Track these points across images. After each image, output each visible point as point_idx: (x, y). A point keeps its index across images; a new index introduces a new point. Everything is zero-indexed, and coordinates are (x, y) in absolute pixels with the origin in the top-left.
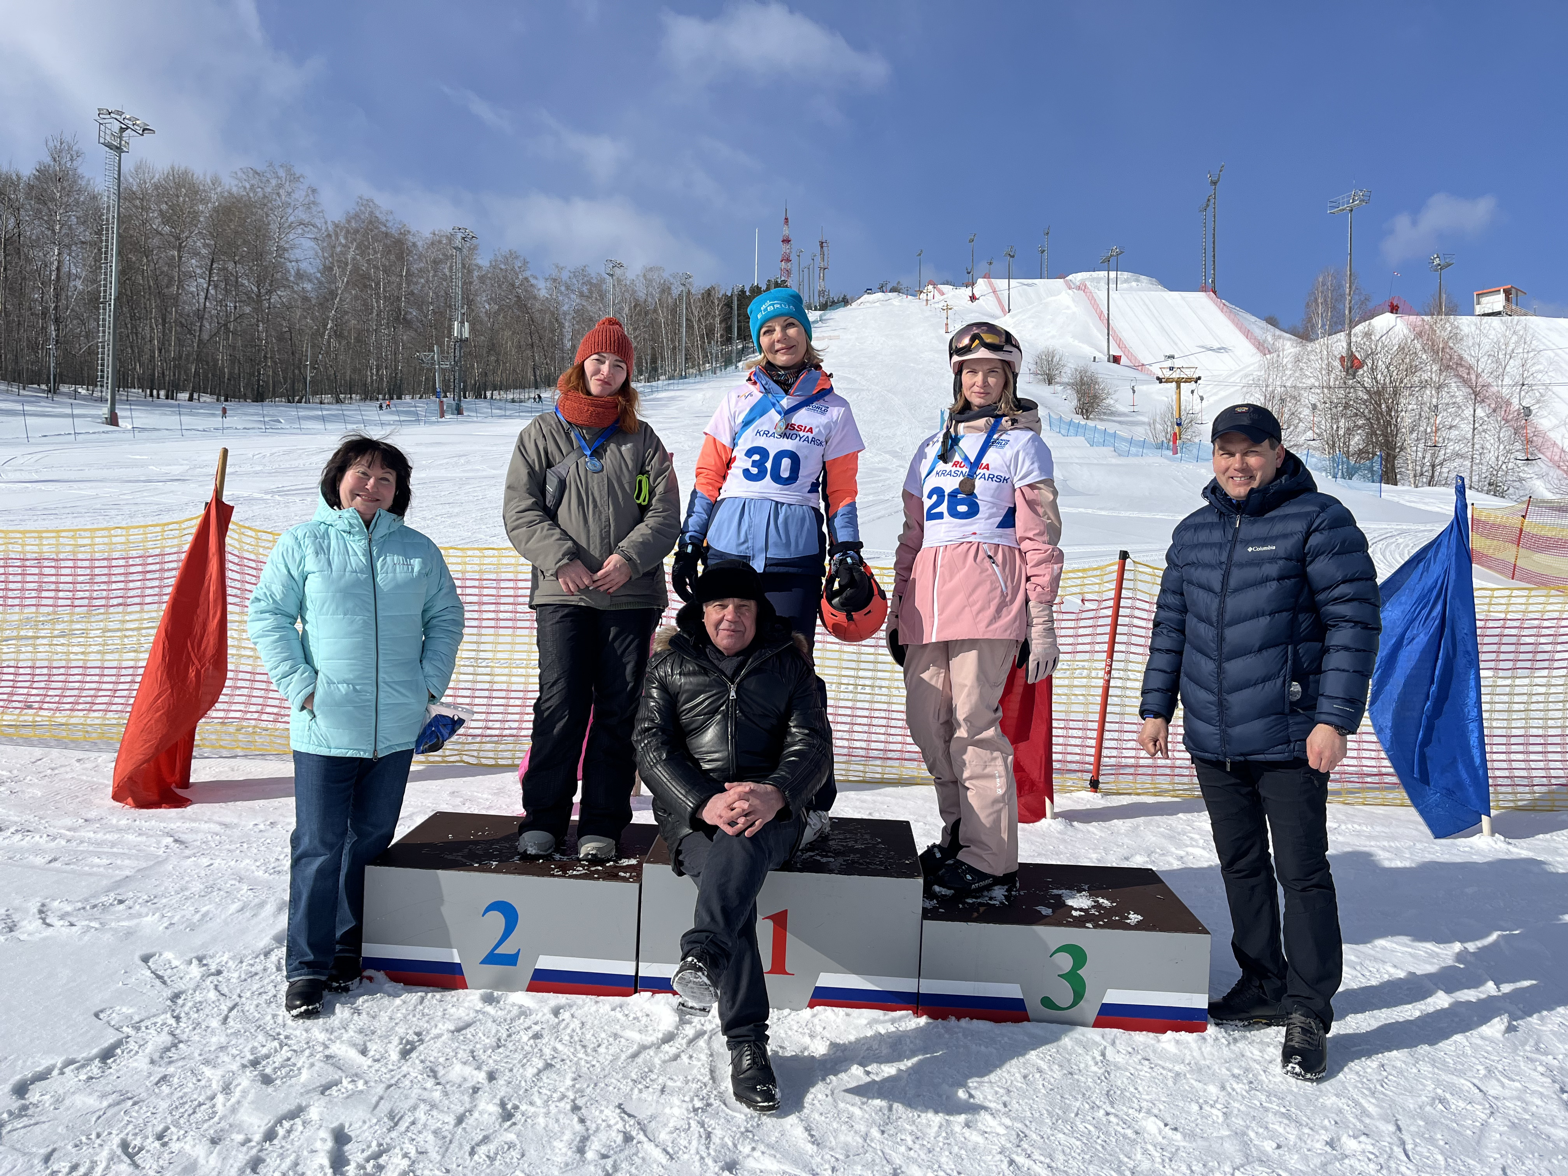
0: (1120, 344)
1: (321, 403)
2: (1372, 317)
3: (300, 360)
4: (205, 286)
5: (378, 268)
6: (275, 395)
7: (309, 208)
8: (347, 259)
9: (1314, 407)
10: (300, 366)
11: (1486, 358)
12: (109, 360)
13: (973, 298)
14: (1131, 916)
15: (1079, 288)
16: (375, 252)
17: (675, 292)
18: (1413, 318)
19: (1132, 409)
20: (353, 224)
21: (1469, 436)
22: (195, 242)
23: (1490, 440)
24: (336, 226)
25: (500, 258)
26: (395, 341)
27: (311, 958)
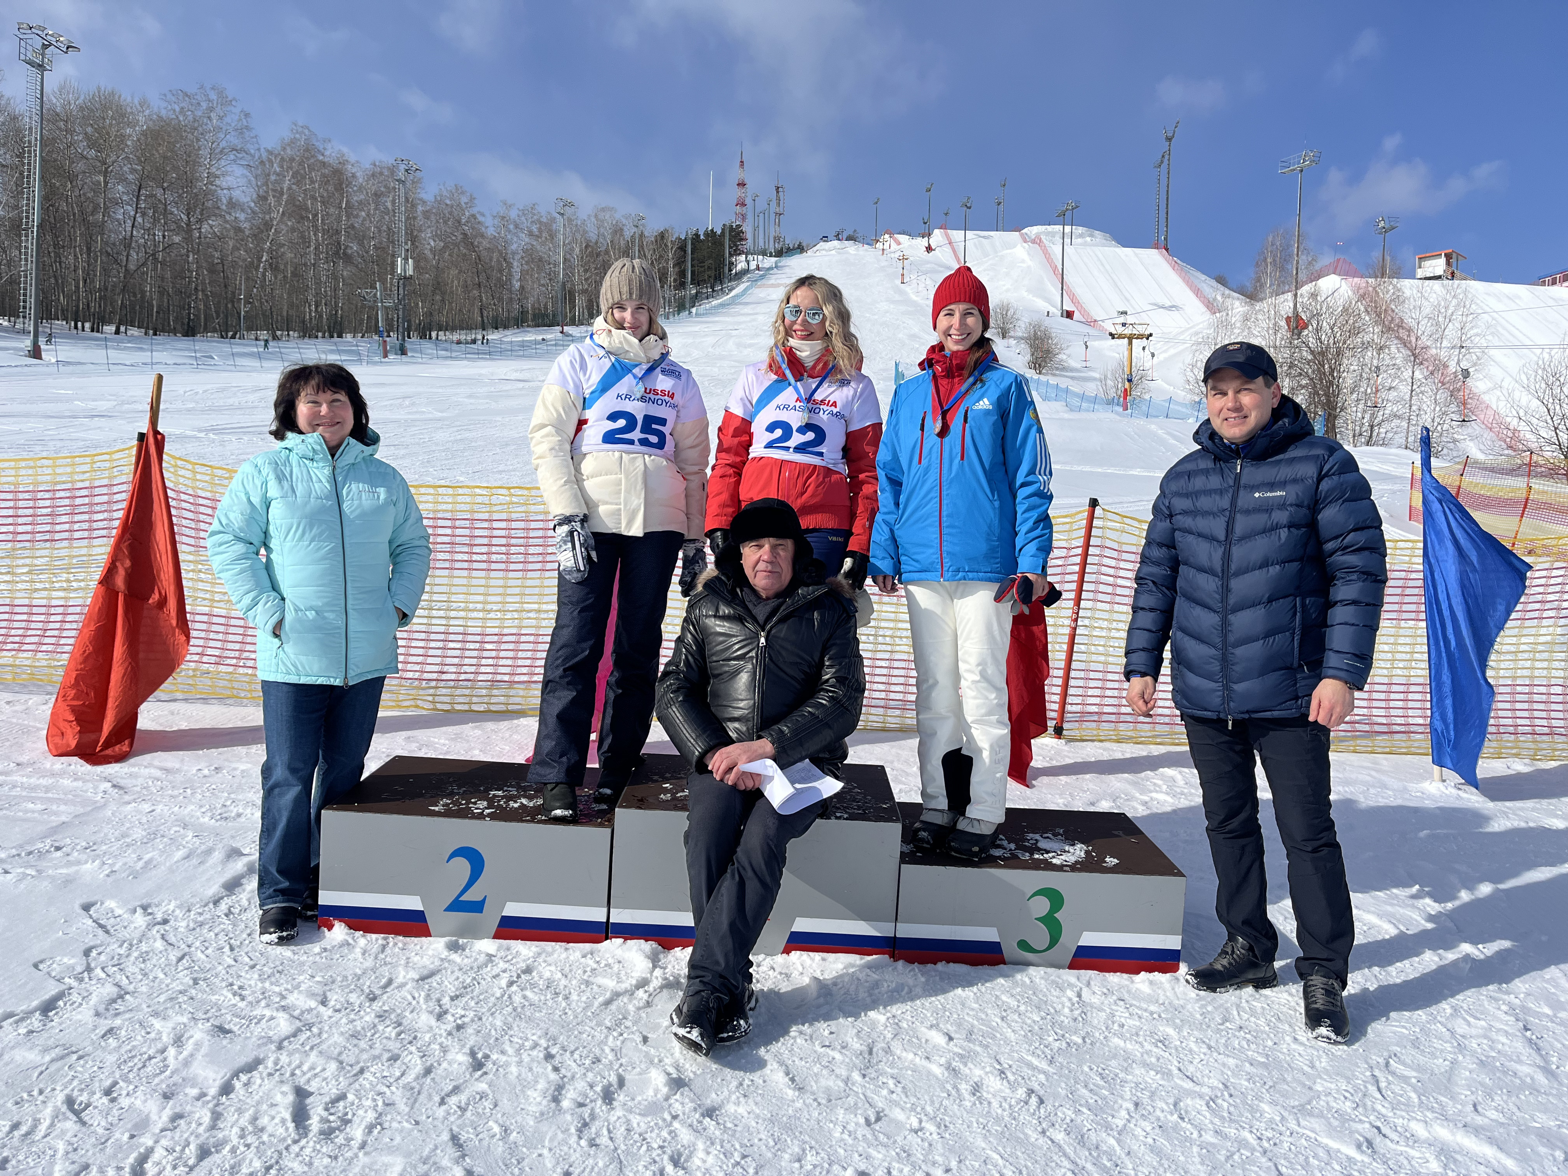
0: (1074, 299)
1: (257, 339)
2: (1318, 278)
3: (233, 293)
4: (132, 213)
5: (316, 199)
6: (206, 330)
7: (241, 133)
8: (282, 189)
10: (235, 300)
11: (1426, 320)
12: (32, 291)
13: (929, 249)
14: (1107, 859)
15: (1033, 242)
16: (312, 182)
17: (628, 234)
18: (1356, 280)
19: (1084, 364)
20: (289, 151)
21: (1407, 397)
22: (121, 168)
23: (1427, 403)
24: (270, 153)
25: (445, 193)
26: (334, 277)
27: (285, 884)
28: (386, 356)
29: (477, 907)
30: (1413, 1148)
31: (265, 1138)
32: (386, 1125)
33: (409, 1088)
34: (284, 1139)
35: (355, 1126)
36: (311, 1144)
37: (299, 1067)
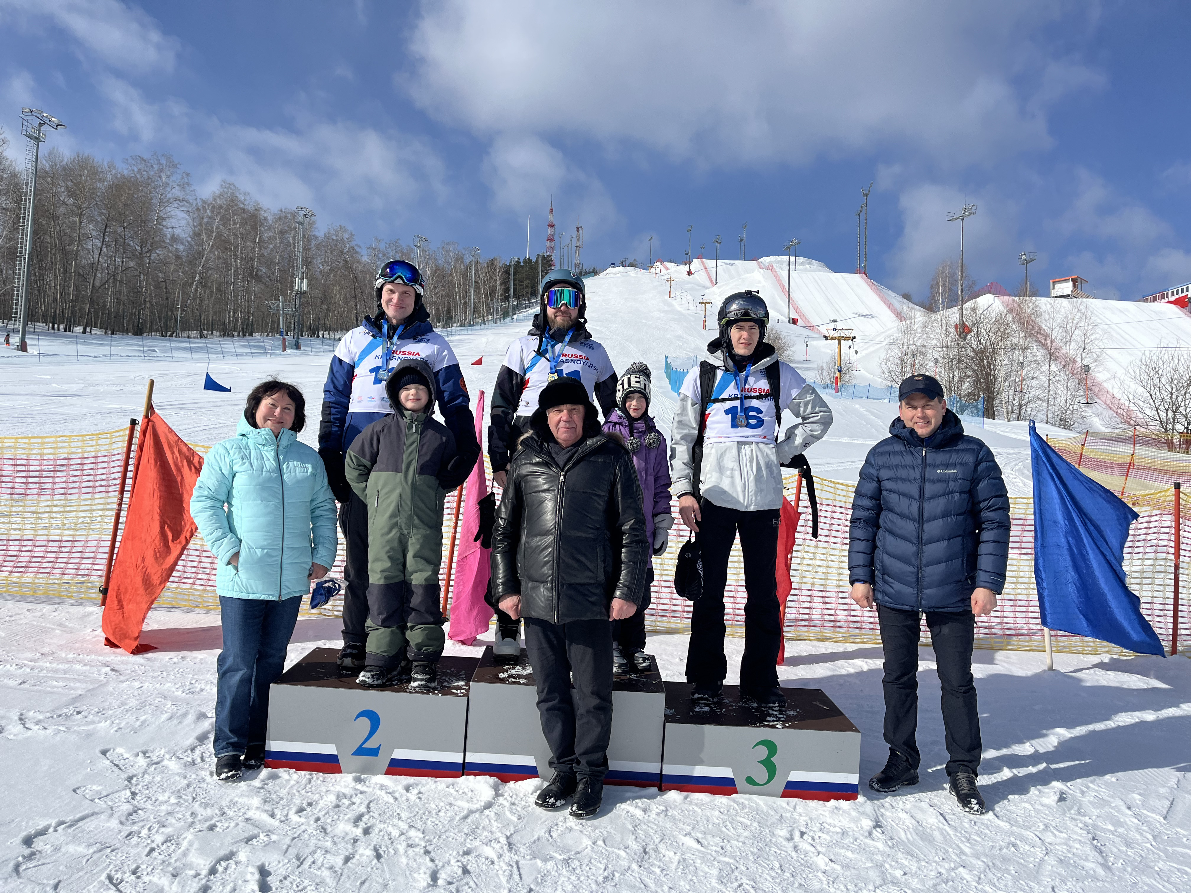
0: (797, 309)
1: (189, 337)
2: (977, 296)
3: (173, 304)
4: (99, 245)
5: (237, 236)
6: (151, 330)
7: (183, 188)
8: (212, 228)
9: (936, 361)
10: (173, 308)
11: (1058, 328)
12: (22, 300)
13: (690, 273)
15: (768, 268)
16: (235, 223)
17: (467, 261)
18: (1006, 298)
19: (805, 358)
20: (218, 202)
21: (1046, 385)
22: (92, 211)
23: (1061, 388)
24: (204, 202)
25: (332, 231)
26: (248, 291)
27: (235, 739)
28: (284, 350)
29: (374, 752)
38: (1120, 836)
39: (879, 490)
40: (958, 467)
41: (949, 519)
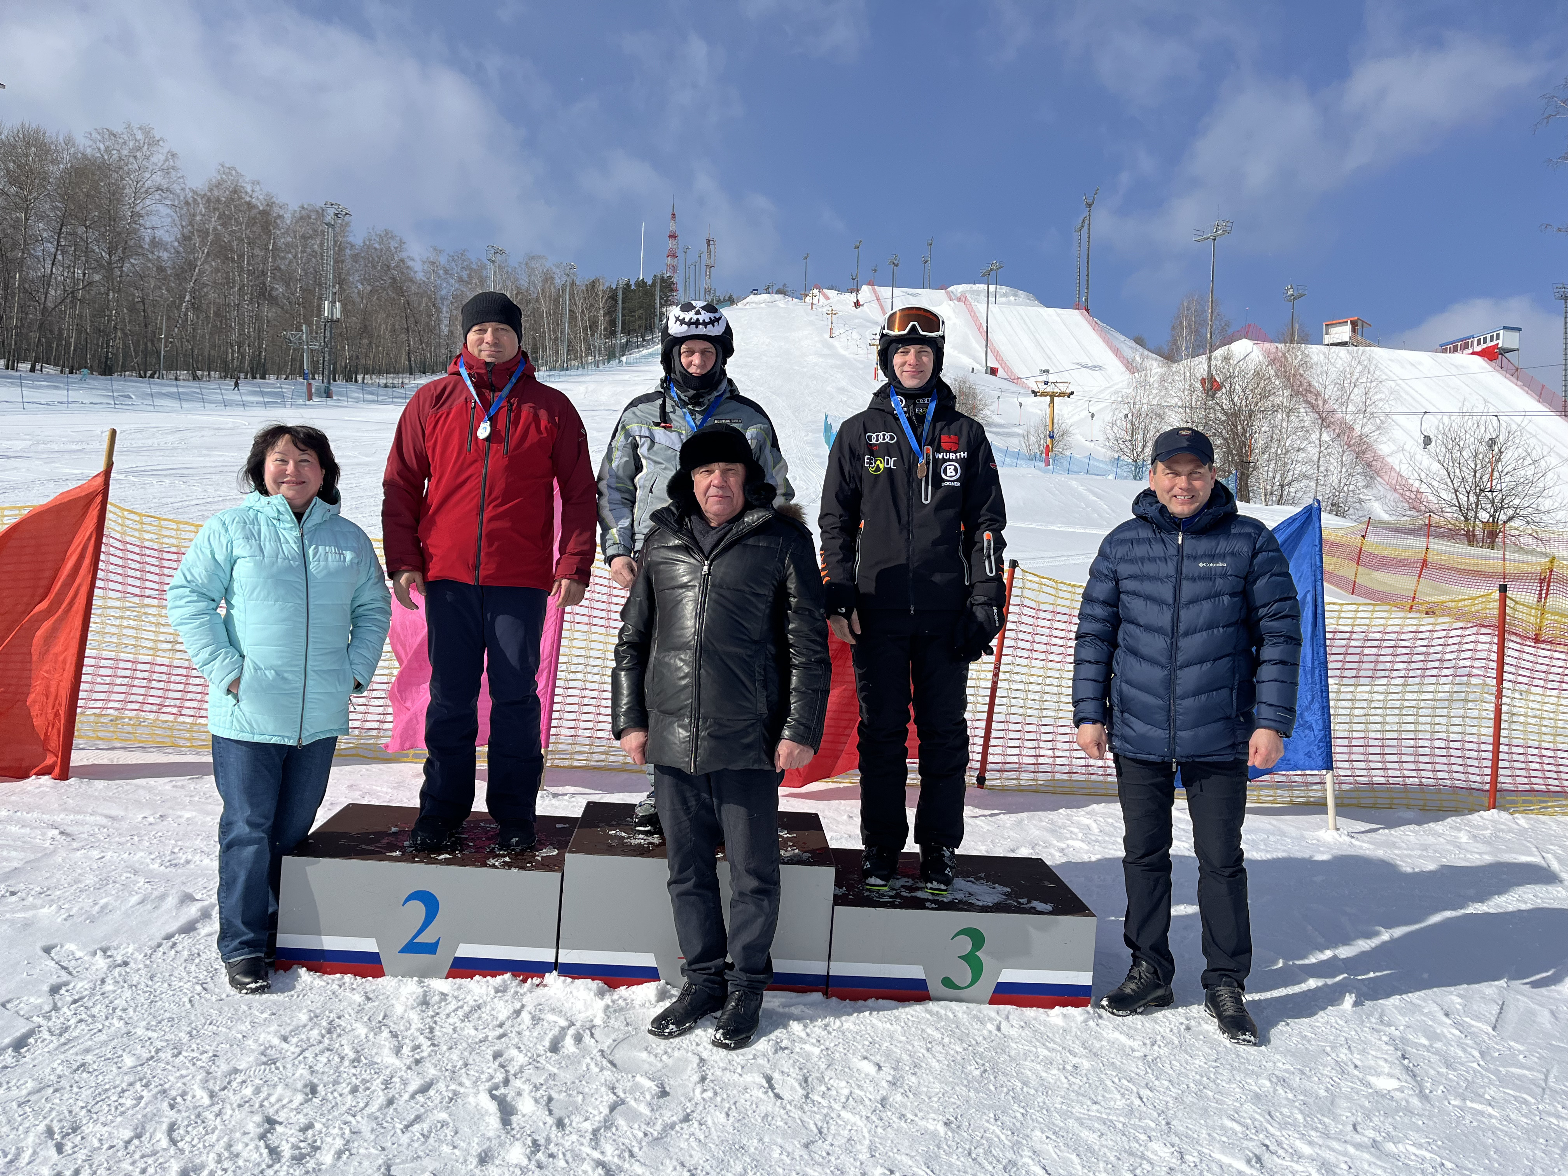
0: (998, 356)
1: (176, 379)
2: (1232, 342)
3: (154, 332)
4: (53, 250)
5: (242, 240)
6: (124, 369)
7: (168, 173)
8: (207, 229)
10: (154, 339)
11: (1333, 385)
13: (857, 304)
15: (959, 300)
16: (239, 223)
17: (559, 281)
18: (1267, 345)
20: (215, 192)
21: (1315, 458)
22: (43, 205)
23: (1334, 464)
24: (195, 193)
25: (374, 237)
26: (258, 318)
27: (251, 936)
28: (310, 398)
29: (431, 948)
30: (1297, 1162)
31: (241, 1163)
32: (354, 1151)
33: (372, 1117)
34: (259, 1164)
35: (324, 1152)
36: (285, 1168)
37: (267, 1099)
38: (1437, 1053)
39: (1117, 592)
40: (1228, 559)
41: (1215, 631)
